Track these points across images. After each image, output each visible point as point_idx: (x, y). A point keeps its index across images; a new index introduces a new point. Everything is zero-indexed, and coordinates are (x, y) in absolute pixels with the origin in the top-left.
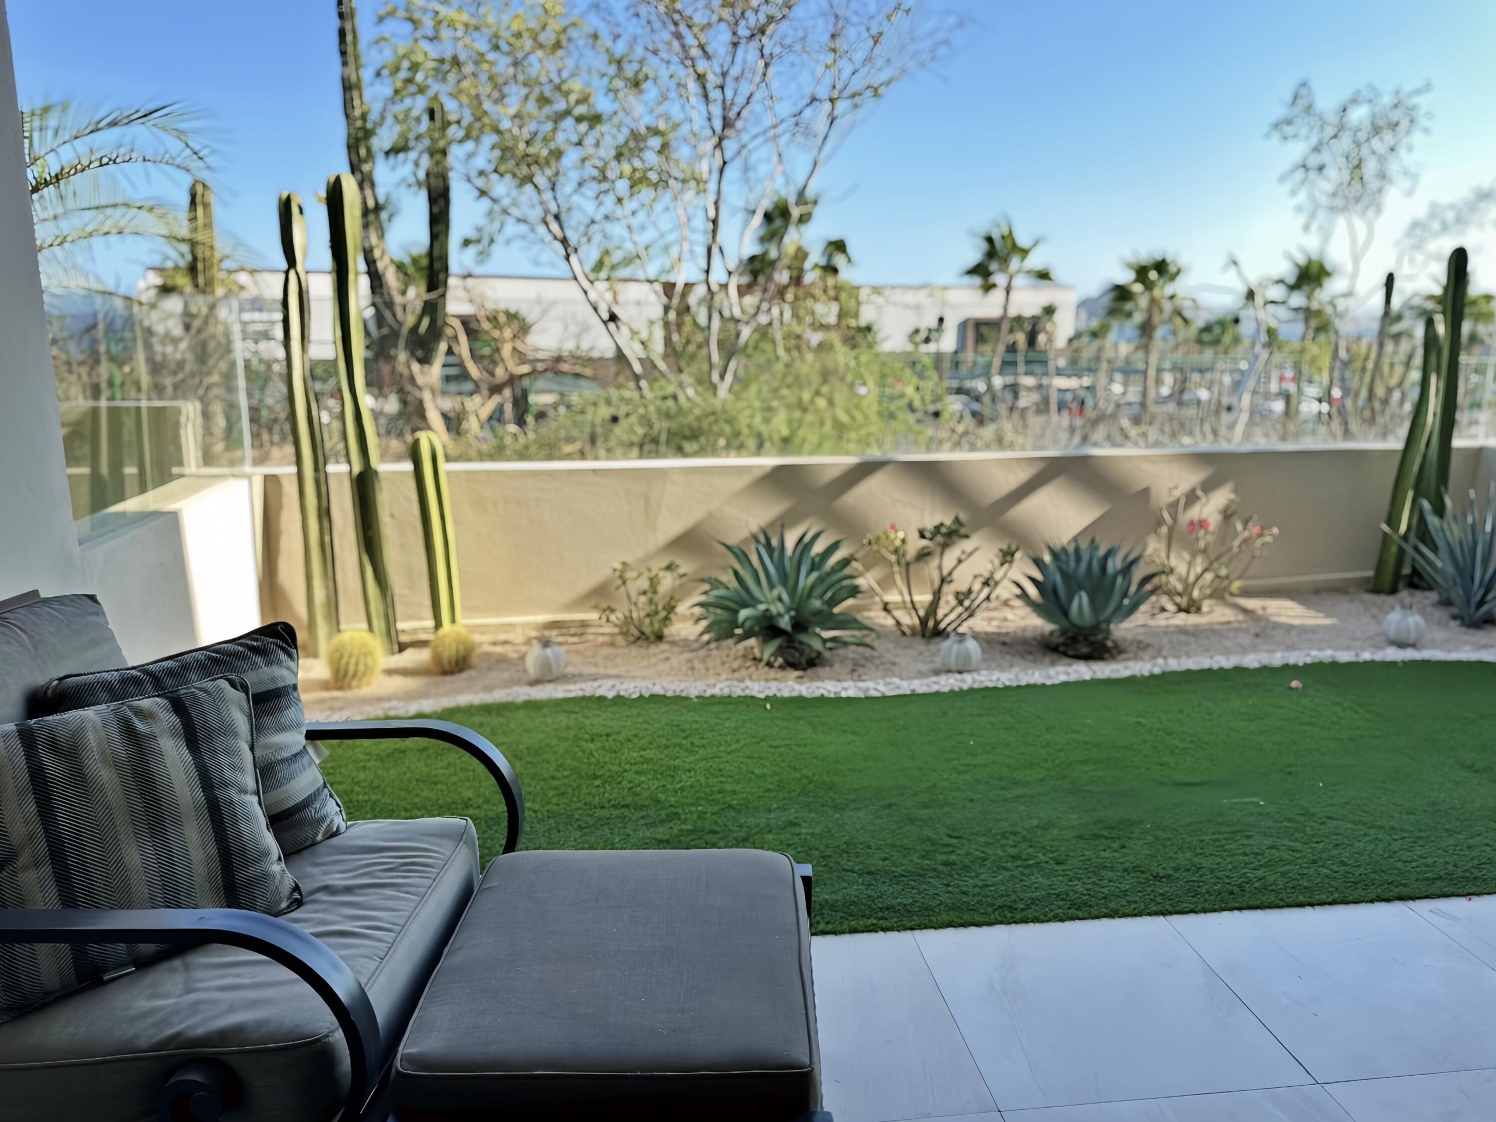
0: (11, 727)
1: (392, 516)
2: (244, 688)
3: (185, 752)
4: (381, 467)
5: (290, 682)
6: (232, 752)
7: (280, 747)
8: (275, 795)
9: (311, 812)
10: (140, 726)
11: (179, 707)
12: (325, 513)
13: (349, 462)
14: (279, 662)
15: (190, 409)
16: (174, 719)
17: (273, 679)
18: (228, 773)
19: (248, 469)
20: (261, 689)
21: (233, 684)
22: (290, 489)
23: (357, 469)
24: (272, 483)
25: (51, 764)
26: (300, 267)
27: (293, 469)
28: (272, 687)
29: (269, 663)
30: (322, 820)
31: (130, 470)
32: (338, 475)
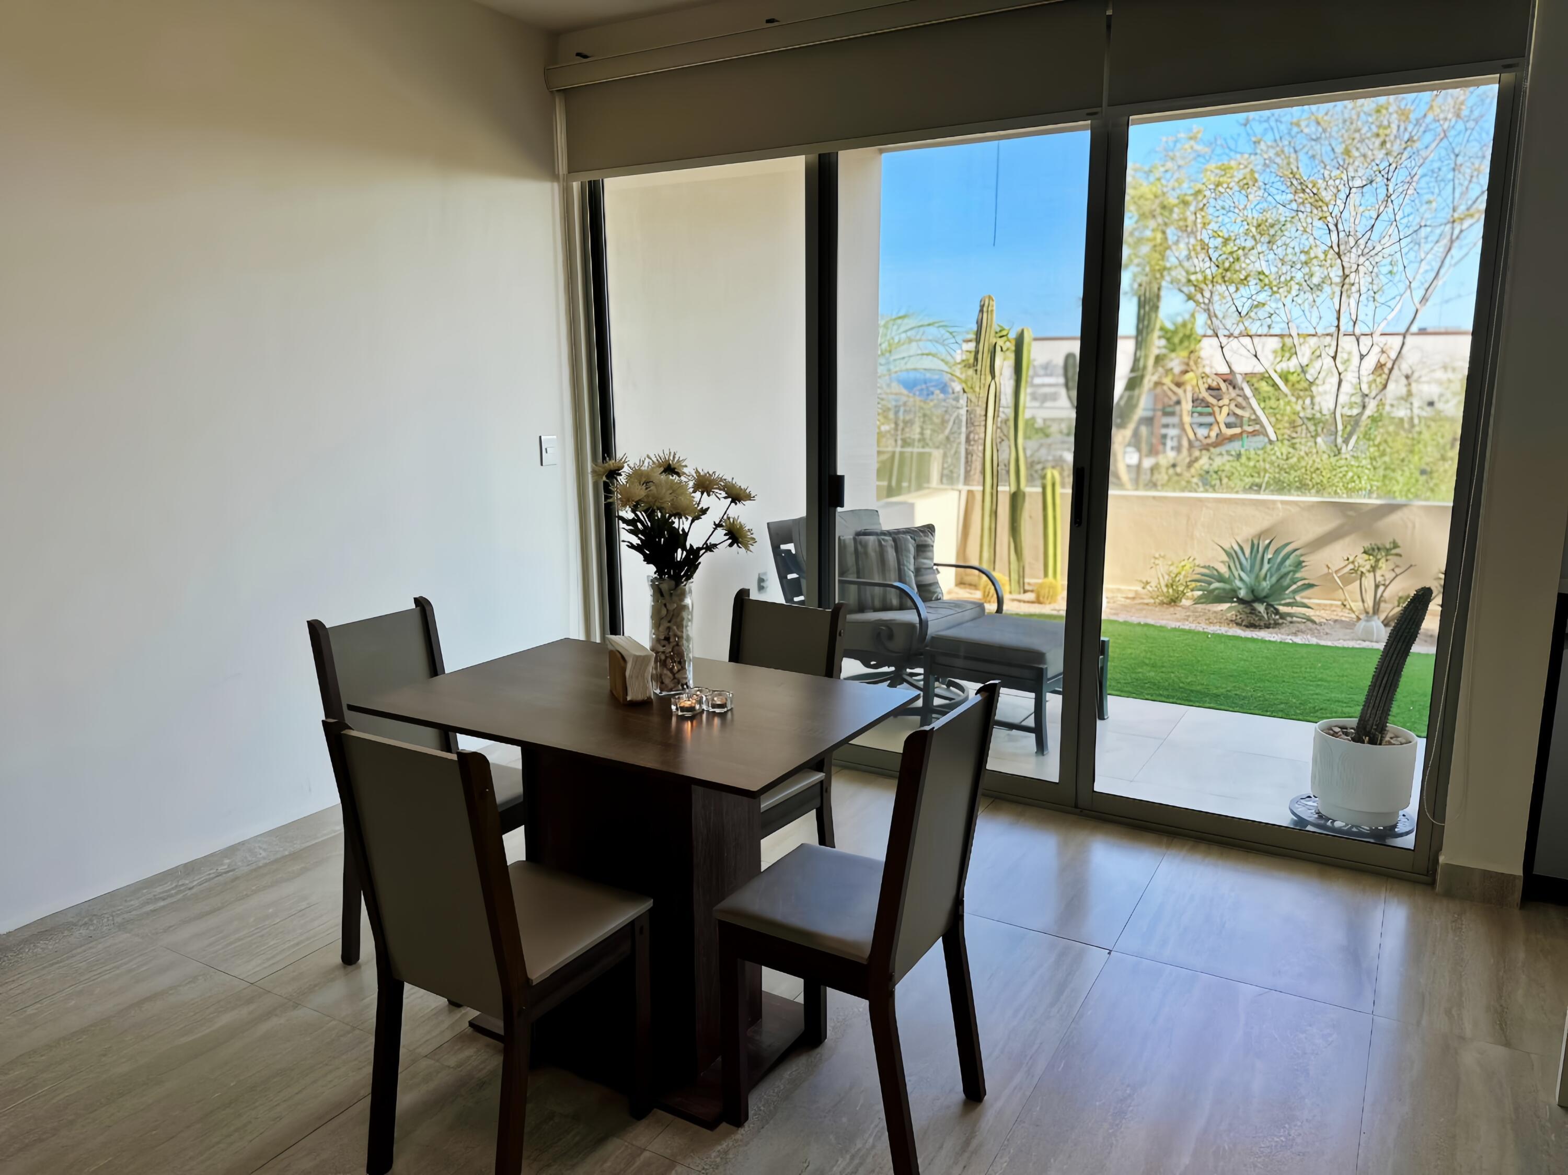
0: (852, 537)
1: (1031, 517)
2: (915, 540)
3: (895, 554)
4: (1027, 489)
5: (931, 543)
6: (908, 557)
7: (924, 564)
8: (920, 578)
9: (932, 588)
10: (883, 542)
11: (894, 540)
12: (994, 513)
13: (1010, 485)
14: (928, 536)
15: (937, 454)
16: (893, 544)
17: (926, 541)
18: (905, 563)
19: (961, 486)
20: (920, 543)
21: (911, 537)
22: (979, 497)
23: (1013, 489)
24: (970, 493)
25: (859, 547)
26: (997, 379)
27: (981, 488)
28: (924, 543)
29: (925, 536)
30: (935, 593)
31: (905, 484)
32: (1004, 492)
